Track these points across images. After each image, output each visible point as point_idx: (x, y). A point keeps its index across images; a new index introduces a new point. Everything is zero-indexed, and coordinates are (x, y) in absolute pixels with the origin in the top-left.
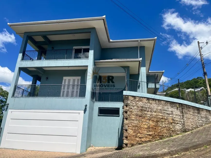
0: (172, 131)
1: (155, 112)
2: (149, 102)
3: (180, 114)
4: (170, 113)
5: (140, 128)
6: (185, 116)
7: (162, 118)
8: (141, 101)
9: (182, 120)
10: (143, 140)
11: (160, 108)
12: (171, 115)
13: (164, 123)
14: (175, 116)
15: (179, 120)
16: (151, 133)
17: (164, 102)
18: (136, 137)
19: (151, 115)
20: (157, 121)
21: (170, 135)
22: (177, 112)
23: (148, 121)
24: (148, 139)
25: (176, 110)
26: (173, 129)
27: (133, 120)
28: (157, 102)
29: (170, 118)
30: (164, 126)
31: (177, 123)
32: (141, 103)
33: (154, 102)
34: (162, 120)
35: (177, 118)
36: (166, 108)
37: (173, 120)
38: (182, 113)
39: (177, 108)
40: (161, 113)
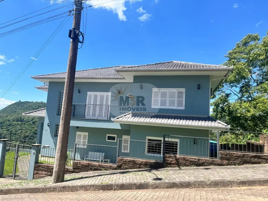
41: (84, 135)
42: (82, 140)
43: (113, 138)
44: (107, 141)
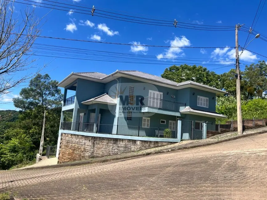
0: (82, 157)
1: (74, 144)
2: (72, 137)
3: (91, 145)
4: (83, 144)
5: (65, 153)
6: (96, 146)
7: (77, 148)
8: (68, 136)
9: (92, 150)
10: (65, 160)
11: (77, 141)
12: (83, 146)
13: (77, 151)
14: (86, 146)
15: (89, 149)
16: (69, 157)
17: (81, 137)
18: (62, 159)
19: (72, 145)
20: (74, 150)
21: (80, 159)
22: (89, 143)
23: (69, 149)
24: (67, 161)
25: (88, 142)
26: (83, 156)
27: (63, 148)
28: (76, 136)
29: (83, 148)
30: (77, 153)
31: (87, 152)
32: (68, 138)
33: (75, 137)
34: (77, 149)
35: (88, 148)
36: (81, 140)
37: (84, 149)
38: (94, 143)
39: (90, 140)
40: (77, 144)
41: (147, 120)
42: (146, 123)
43: (164, 122)
44: (161, 124)
